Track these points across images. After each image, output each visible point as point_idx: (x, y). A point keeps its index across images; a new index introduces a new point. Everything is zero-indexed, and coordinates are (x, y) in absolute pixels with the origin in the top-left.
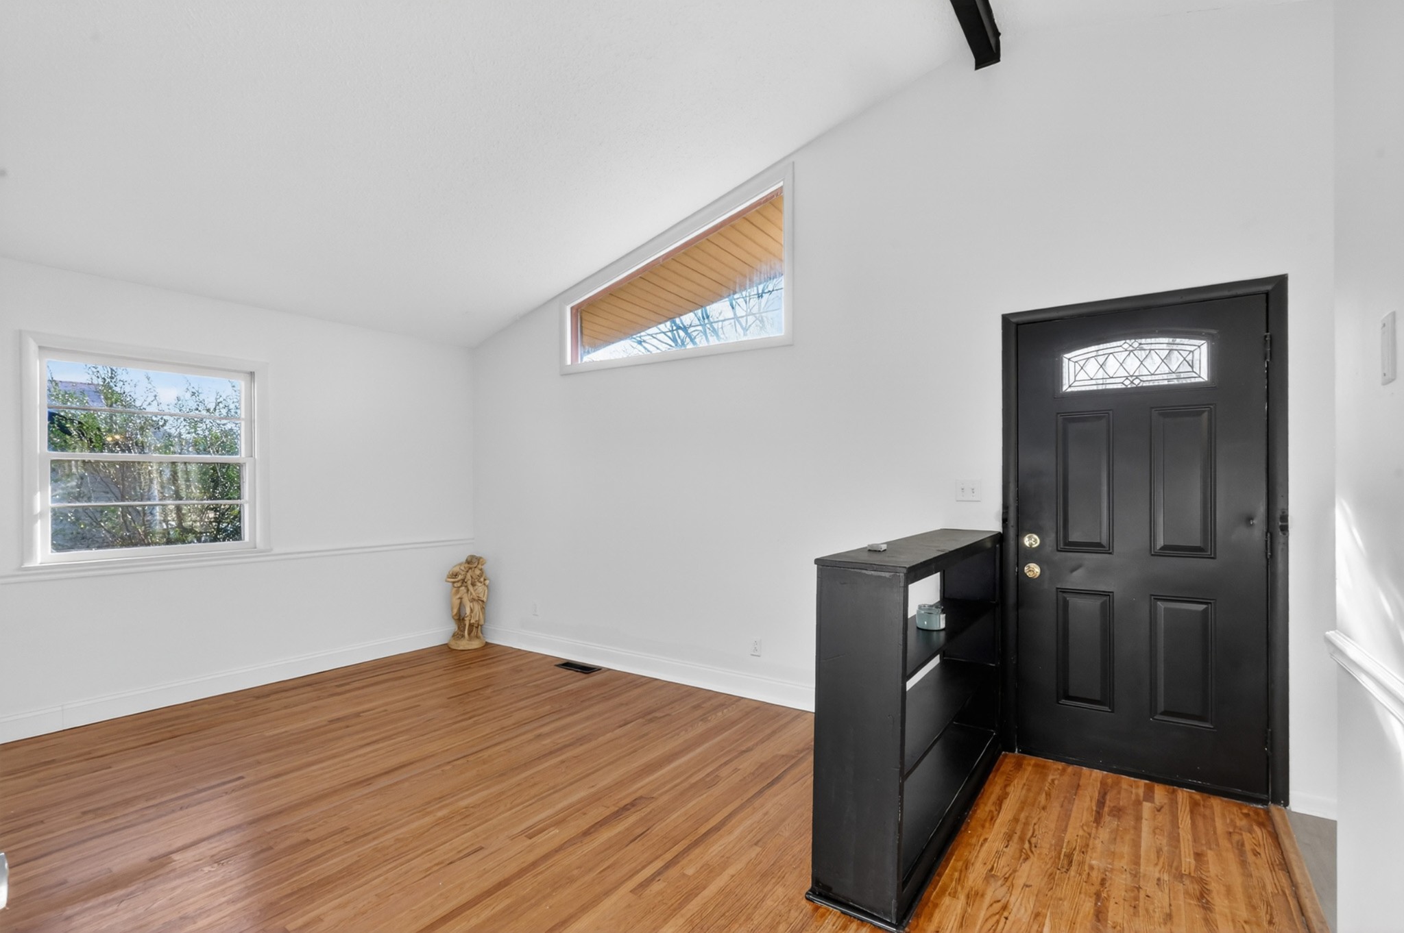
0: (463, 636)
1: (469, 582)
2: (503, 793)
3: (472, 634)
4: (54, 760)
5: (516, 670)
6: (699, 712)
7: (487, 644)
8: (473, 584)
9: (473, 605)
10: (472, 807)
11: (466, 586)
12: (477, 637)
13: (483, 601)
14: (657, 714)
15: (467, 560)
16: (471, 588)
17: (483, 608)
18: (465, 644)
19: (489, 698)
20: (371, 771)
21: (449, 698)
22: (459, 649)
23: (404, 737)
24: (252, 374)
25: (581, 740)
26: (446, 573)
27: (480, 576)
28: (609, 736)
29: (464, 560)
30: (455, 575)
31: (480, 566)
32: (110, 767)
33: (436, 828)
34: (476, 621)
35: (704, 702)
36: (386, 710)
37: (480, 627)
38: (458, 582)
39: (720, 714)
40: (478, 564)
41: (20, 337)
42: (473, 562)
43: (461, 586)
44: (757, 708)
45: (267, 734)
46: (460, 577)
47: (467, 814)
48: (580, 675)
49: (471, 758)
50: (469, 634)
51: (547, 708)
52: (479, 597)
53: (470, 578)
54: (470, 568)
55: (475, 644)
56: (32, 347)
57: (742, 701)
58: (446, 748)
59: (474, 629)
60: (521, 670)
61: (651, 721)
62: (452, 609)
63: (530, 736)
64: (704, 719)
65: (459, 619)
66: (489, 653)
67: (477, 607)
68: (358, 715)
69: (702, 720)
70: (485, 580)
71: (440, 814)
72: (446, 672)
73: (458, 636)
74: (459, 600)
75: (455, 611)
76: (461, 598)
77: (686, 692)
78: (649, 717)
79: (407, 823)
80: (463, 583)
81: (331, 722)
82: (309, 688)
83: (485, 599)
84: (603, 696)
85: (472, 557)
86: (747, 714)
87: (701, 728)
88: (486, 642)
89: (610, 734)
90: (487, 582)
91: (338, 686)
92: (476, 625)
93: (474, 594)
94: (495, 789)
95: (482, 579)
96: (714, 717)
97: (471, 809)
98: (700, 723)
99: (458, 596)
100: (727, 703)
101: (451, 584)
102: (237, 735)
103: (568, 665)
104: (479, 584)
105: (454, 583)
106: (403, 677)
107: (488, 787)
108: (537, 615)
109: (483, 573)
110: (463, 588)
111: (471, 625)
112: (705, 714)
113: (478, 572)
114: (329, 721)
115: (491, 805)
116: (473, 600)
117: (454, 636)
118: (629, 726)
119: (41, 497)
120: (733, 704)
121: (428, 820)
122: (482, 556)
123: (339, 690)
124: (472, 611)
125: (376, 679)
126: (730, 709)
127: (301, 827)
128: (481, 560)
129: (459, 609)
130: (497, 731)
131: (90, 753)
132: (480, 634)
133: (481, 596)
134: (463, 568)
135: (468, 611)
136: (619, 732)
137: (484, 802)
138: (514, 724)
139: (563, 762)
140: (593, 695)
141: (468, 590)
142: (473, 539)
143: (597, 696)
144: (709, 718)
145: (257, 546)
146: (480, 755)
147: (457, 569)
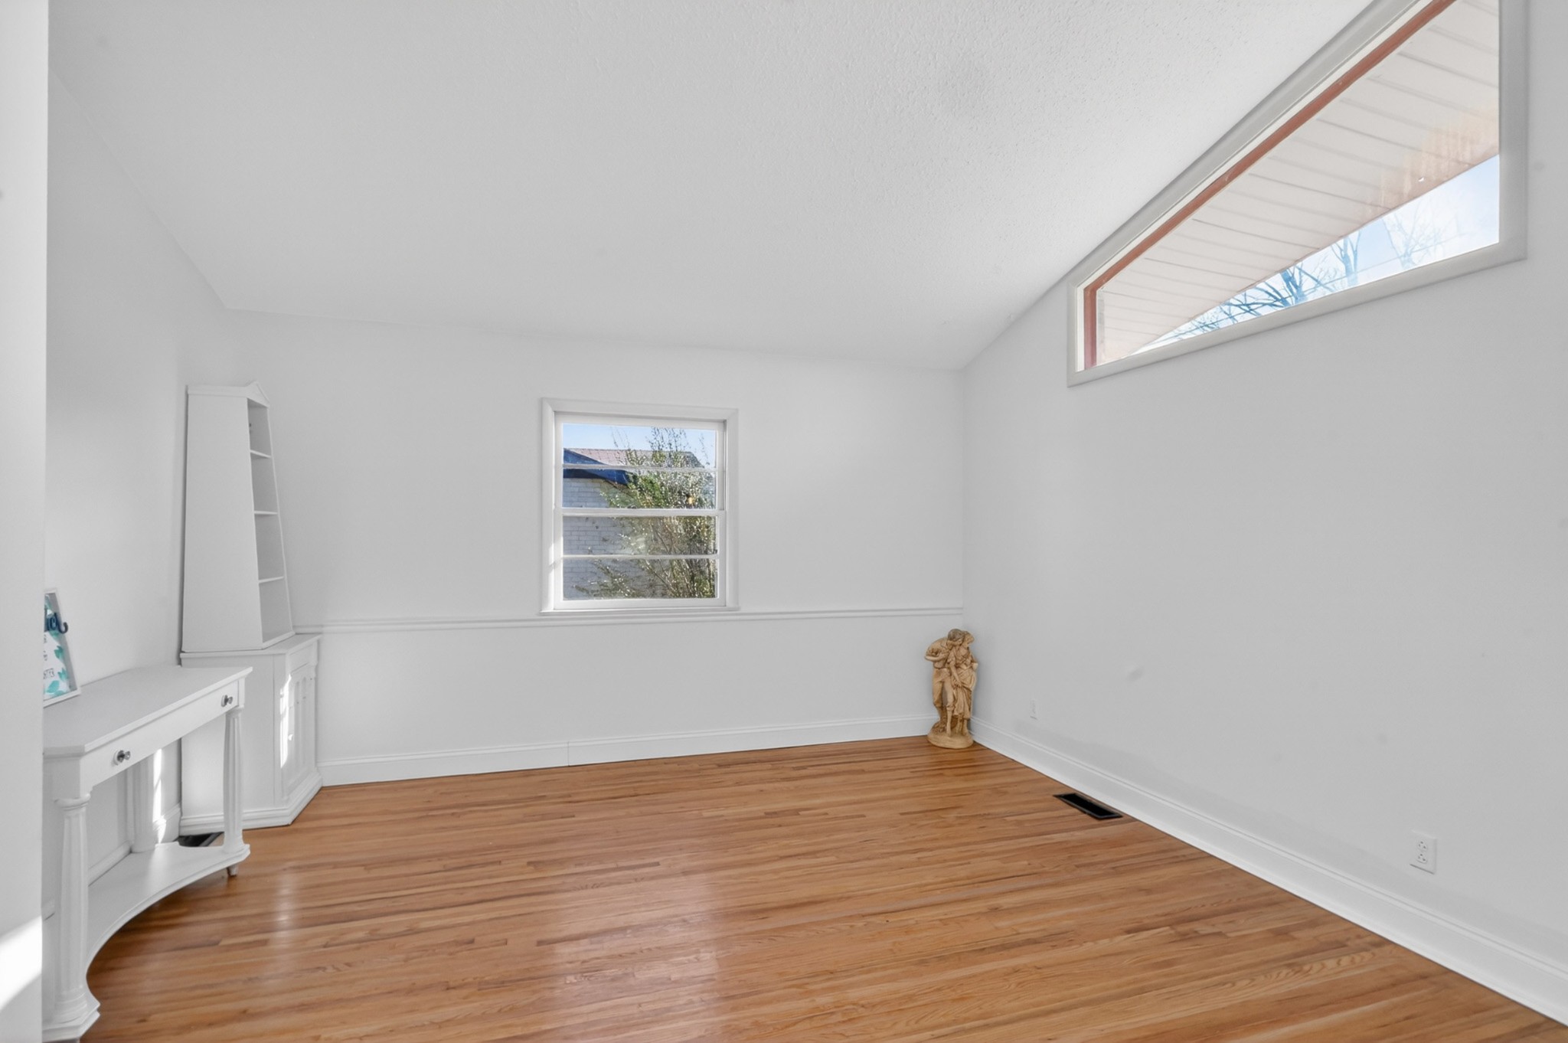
0: (944, 730)
1: (953, 663)
2: (910, 998)
3: (958, 728)
4: (544, 796)
5: (998, 791)
6: (1285, 948)
7: (975, 744)
8: (957, 667)
9: (957, 693)
10: (863, 1006)
11: (949, 668)
12: (962, 733)
13: (968, 689)
14: (1202, 928)
15: (949, 636)
16: (953, 670)
17: (969, 698)
18: (946, 741)
19: (951, 826)
20: (774, 898)
21: (902, 814)
22: (939, 745)
23: (832, 859)
24: (724, 422)
25: (1054, 939)
26: (925, 650)
27: (966, 657)
28: (1104, 944)
29: (945, 635)
30: (934, 653)
31: (966, 645)
32: (574, 816)
33: (806, 1025)
34: (960, 714)
35: (1299, 927)
36: (826, 814)
37: (965, 721)
38: (939, 661)
39: (1331, 963)
40: (963, 641)
41: (541, 401)
42: (958, 638)
43: (943, 667)
44: (1423, 977)
45: (706, 814)
46: (941, 656)
47: (854, 1015)
48: (1085, 818)
49: (893, 918)
50: (952, 728)
51: (1022, 864)
52: (963, 683)
53: (954, 659)
54: (954, 646)
55: (958, 743)
56: (549, 412)
57: (1387, 948)
58: (870, 891)
59: (959, 724)
60: (1005, 793)
61: (1184, 937)
62: (933, 694)
63: (981, 906)
64: (1293, 963)
65: (941, 705)
66: (977, 759)
67: (962, 697)
68: (796, 812)
69: (1289, 966)
70: (972, 661)
71: (822, 1000)
72: (912, 775)
73: (938, 728)
74: (941, 685)
75: (937, 697)
76: (943, 682)
77: (1267, 894)
78: (1182, 928)
79: (778, 1000)
80: (944, 665)
81: (769, 814)
82: (768, 766)
83: (972, 687)
84: (1113, 865)
85: (956, 631)
86: (1396, 985)
87: (1284, 984)
88: (974, 742)
89: (1106, 941)
90: (975, 665)
91: (795, 769)
92: (960, 718)
93: (957, 678)
94: (906, 985)
95: (969, 661)
96: (1317, 966)
97: (861, 1010)
98: (1285, 972)
99: (940, 679)
100: (1349, 943)
101: (932, 663)
102: (682, 807)
103: (1075, 800)
104: (964, 667)
105: (935, 662)
106: (863, 772)
107: (893, 979)
108: (1035, 719)
109: (969, 652)
110: (945, 669)
111: (954, 718)
112: (1297, 955)
113: (963, 651)
114: (766, 814)
115: (889, 1013)
116: (956, 687)
117: (934, 727)
118: (1145, 934)
119: (555, 549)
120: (1366, 950)
121: (803, 1005)
122: (969, 632)
123: (795, 774)
124: (955, 700)
125: (834, 768)
126: (1357, 959)
127: (671, 957)
128: (967, 637)
129: (941, 695)
130: (942, 882)
131: (570, 796)
132: (966, 730)
133: (967, 682)
134: (945, 645)
135: (950, 699)
136: (1123, 941)
137: (883, 1003)
138: (968, 878)
139: (1016, 971)
140: (1096, 859)
141: (951, 674)
142: (962, 608)
143: (1105, 862)
144: (1306, 968)
145: (727, 604)
146: (905, 916)
147: (937, 646)
